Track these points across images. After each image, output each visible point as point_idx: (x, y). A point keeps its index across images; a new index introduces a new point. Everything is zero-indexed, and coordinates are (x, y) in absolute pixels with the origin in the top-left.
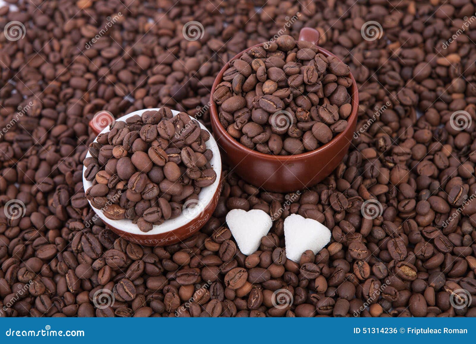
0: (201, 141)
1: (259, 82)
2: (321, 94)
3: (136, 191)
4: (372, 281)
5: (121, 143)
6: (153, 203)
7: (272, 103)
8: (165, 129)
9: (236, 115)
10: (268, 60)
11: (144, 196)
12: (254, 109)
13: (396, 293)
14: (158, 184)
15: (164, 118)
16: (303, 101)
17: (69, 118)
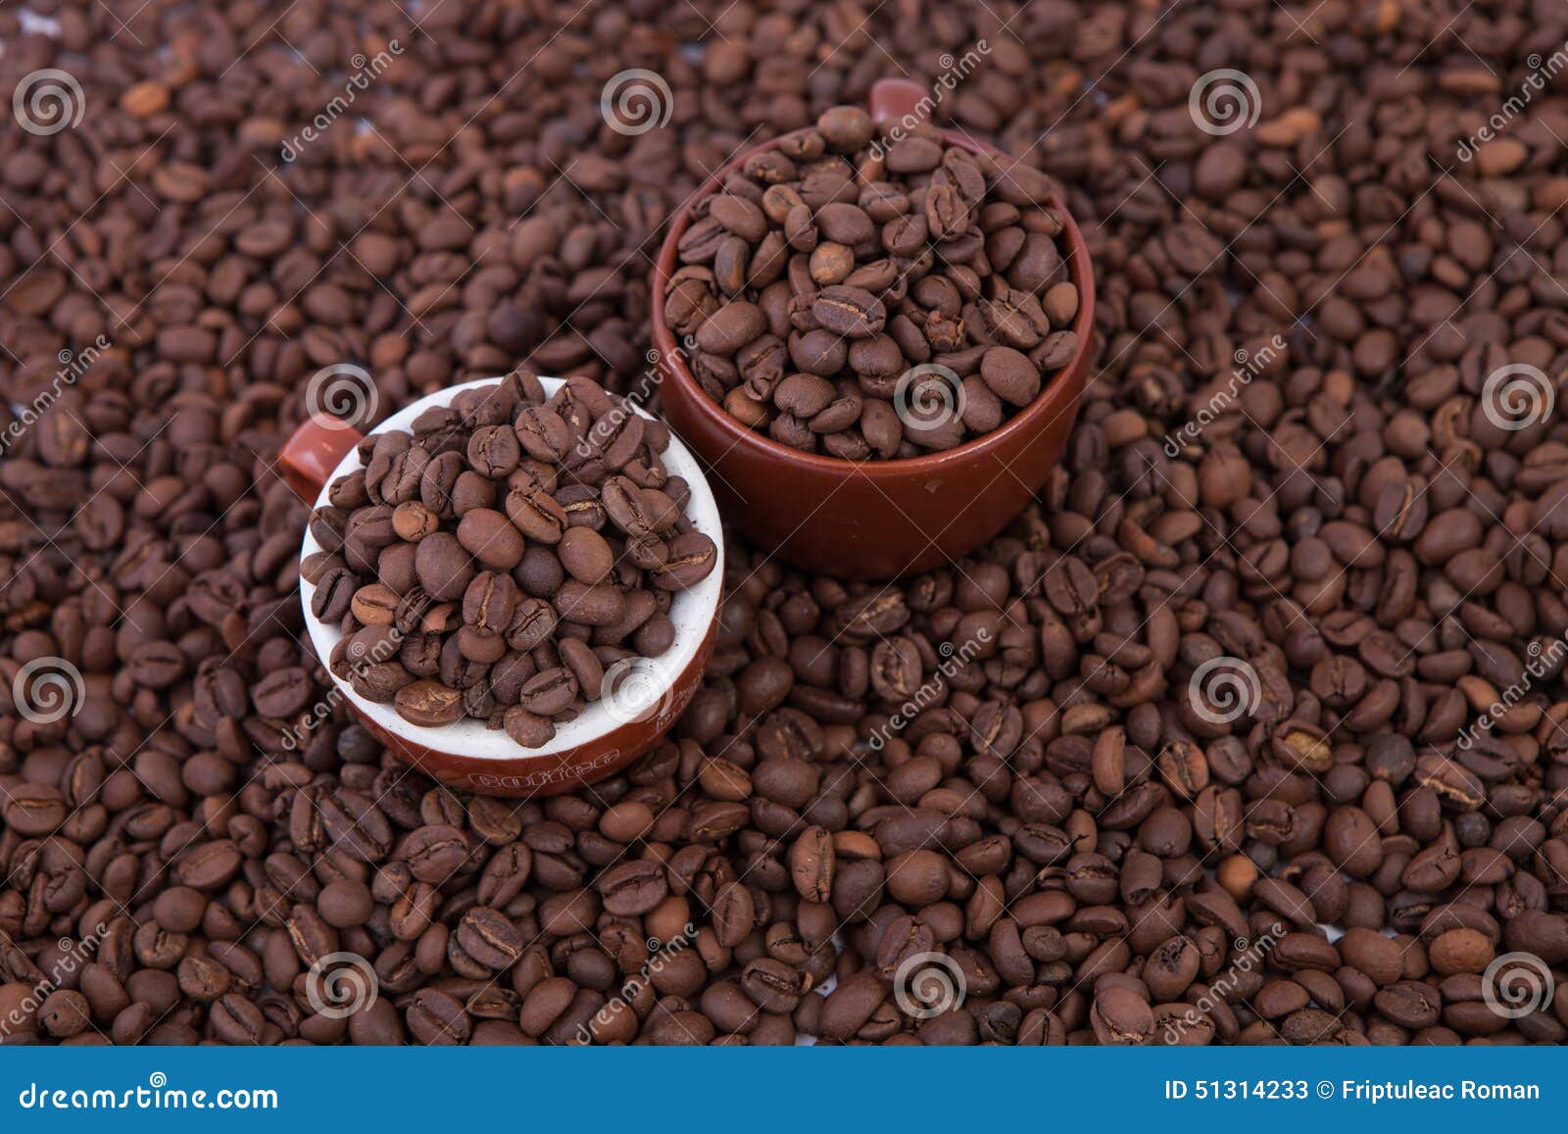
0: (648, 453)
1: (797, 253)
2: (983, 266)
3: (490, 629)
4: (1216, 793)
5: (415, 495)
6: (542, 657)
7: (852, 309)
8: (541, 432)
9: (742, 361)
10: (806, 186)
11: (515, 642)
12: (794, 336)
13: (1290, 817)
14: (549, 598)
15: (522, 402)
16: (935, 291)
17: (185, 455)
